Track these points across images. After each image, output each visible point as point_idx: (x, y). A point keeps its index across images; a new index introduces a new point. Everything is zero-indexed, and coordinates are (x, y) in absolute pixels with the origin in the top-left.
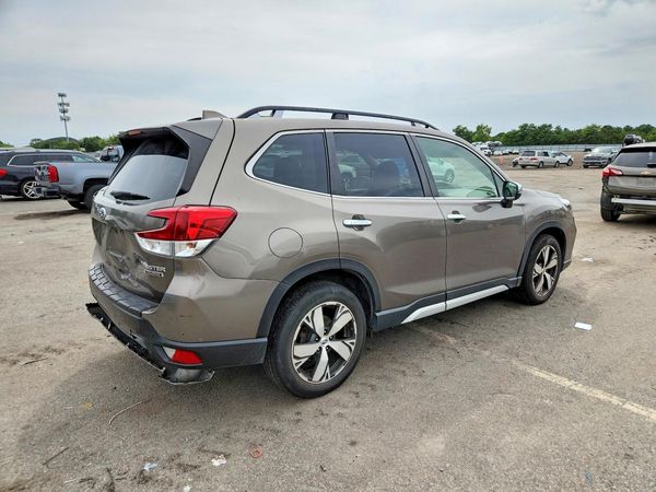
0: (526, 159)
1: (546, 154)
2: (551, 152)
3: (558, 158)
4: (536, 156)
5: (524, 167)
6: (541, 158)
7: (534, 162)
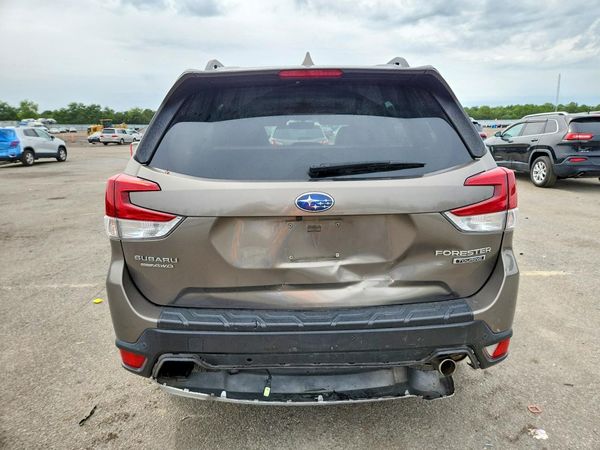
0: (107, 137)
1: (124, 132)
2: (127, 130)
3: (134, 135)
4: (116, 134)
5: (106, 143)
6: (122, 136)
7: (115, 139)
